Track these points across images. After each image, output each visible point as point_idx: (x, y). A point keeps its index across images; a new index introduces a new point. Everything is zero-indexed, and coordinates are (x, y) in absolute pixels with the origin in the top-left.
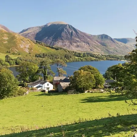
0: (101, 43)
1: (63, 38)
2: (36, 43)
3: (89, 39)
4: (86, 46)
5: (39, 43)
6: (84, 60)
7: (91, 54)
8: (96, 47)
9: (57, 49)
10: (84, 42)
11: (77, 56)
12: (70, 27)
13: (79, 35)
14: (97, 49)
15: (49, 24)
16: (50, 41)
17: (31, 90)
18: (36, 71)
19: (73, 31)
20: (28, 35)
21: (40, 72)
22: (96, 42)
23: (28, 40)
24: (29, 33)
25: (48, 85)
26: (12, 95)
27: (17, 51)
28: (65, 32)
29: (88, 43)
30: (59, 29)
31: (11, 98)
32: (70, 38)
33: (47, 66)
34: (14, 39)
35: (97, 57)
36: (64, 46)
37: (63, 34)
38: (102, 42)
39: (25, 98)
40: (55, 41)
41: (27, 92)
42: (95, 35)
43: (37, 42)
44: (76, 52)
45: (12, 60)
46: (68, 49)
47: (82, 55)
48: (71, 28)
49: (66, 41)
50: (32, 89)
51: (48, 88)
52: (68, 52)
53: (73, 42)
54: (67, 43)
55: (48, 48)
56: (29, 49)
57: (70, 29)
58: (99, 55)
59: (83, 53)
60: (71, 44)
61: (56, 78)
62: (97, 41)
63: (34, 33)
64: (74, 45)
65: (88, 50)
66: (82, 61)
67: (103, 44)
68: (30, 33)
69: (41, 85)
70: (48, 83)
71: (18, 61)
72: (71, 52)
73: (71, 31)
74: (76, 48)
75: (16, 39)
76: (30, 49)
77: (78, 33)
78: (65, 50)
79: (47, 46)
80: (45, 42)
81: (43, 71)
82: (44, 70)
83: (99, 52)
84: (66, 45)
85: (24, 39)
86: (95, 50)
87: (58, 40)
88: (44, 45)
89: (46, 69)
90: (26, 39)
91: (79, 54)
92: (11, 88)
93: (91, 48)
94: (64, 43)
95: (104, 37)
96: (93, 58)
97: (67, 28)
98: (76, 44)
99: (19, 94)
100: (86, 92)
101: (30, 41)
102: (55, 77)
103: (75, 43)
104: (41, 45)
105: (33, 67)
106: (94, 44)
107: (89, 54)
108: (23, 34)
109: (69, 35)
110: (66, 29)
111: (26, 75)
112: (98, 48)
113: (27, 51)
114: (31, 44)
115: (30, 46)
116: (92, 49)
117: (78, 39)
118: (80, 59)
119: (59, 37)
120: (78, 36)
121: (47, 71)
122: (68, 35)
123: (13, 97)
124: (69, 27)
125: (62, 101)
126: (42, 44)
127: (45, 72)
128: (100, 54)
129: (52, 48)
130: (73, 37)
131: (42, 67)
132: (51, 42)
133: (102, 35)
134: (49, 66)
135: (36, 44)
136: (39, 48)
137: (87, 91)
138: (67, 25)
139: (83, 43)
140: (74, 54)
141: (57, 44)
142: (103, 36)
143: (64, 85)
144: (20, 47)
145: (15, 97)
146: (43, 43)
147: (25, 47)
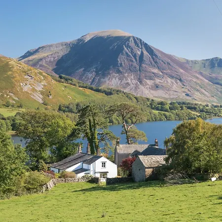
0: (211, 80)
1: (121, 69)
2: (59, 79)
3: (181, 71)
4: (176, 86)
5: (66, 80)
6: (173, 118)
7: (189, 103)
8: (198, 88)
9: (109, 93)
10: (172, 77)
11: (157, 109)
12: (138, 42)
13: (158, 61)
14: (202, 93)
15: (88, 36)
16: (90, 75)
17: (59, 177)
18: (69, 132)
19: (145, 53)
20: (40, 63)
21: (78, 134)
22: (198, 75)
23: (41, 74)
24: (41, 59)
25: (104, 164)
26: (9, 191)
27: (14, 100)
28: (127, 53)
29: (180, 80)
30: (111, 48)
31: (6, 200)
32: (138, 67)
33: (97, 118)
34: (7, 71)
35: (202, 111)
36: (125, 88)
37: (122, 59)
38: (214, 75)
39: (45, 197)
40: (104, 75)
41: (50, 184)
42: (196, 61)
43: (61, 77)
44: (153, 100)
45: (4, 119)
46: (135, 94)
47: (167, 107)
48: (140, 45)
49: (128, 76)
50: (64, 176)
51: (104, 174)
52: (135, 100)
53: (146, 77)
54: (131, 79)
55: (88, 92)
56: (42, 93)
57: (138, 46)
58: (207, 106)
59: (170, 102)
60: (141, 82)
61: (123, 149)
62: (201, 74)
63: (54, 58)
64: (147, 84)
65: (179, 94)
66: (169, 120)
67: (216, 81)
68: (45, 58)
69: (85, 166)
70: (103, 159)
71: (18, 122)
72: (143, 100)
73: (139, 53)
74: (152, 91)
75: (11, 71)
76: (46, 94)
77: (156, 56)
78: (128, 96)
79: (86, 87)
80: (80, 78)
81: (88, 131)
82: (91, 129)
83: (206, 98)
84: (128, 84)
85: (30, 70)
86: (197, 95)
87: (109, 74)
88: (77, 85)
89: (94, 126)
90: (36, 71)
91: (162, 103)
92: (6, 169)
93: (186, 90)
94: (124, 81)
95: (216, 65)
96: (193, 112)
97: (130, 45)
98: (152, 81)
99: (28, 189)
100: (214, 179)
101: (44, 74)
102: (121, 146)
103: (151, 79)
104: (71, 84)
105: (61, 123)
106: (194, 80)
107: (184, 103)
108: (29, 61)
109: (134, 60)
110: (128, 46)
111: (42, 146)
112: (204, 91)
113: (39, 98)
114: (49, 83)
115: (44, 85)
116: (189, 93)
117: (156, 71)
118: (165, 115)
119: (111, 67)
120: (156, 62)
121: (97, 132)
122: (132, 61)
123: (13, 198)
124: (135, 42)
125: (156, 201)
126: (74, 83)
127: (93, 135)
128: (210, 105)
129: (98, 91)
130: (144, 65)
131: (84, 123)
132: (94, 78)
133: (212, 59)
134: (103, 120)
135: (60, 81)
136: (68, 90)
137: (217, 175)
138: (129, 37)
139: (169, 80)
140: (149, 103)
141: (107, 82)
142: (215, 62)
143: (150, 162)
144: (22, 89)
145: (17, 197)
146: (75, 80)
147: (34, 90)
